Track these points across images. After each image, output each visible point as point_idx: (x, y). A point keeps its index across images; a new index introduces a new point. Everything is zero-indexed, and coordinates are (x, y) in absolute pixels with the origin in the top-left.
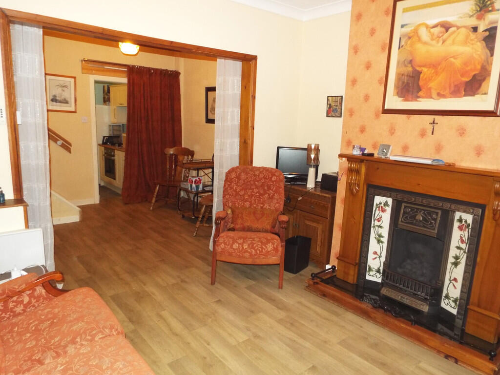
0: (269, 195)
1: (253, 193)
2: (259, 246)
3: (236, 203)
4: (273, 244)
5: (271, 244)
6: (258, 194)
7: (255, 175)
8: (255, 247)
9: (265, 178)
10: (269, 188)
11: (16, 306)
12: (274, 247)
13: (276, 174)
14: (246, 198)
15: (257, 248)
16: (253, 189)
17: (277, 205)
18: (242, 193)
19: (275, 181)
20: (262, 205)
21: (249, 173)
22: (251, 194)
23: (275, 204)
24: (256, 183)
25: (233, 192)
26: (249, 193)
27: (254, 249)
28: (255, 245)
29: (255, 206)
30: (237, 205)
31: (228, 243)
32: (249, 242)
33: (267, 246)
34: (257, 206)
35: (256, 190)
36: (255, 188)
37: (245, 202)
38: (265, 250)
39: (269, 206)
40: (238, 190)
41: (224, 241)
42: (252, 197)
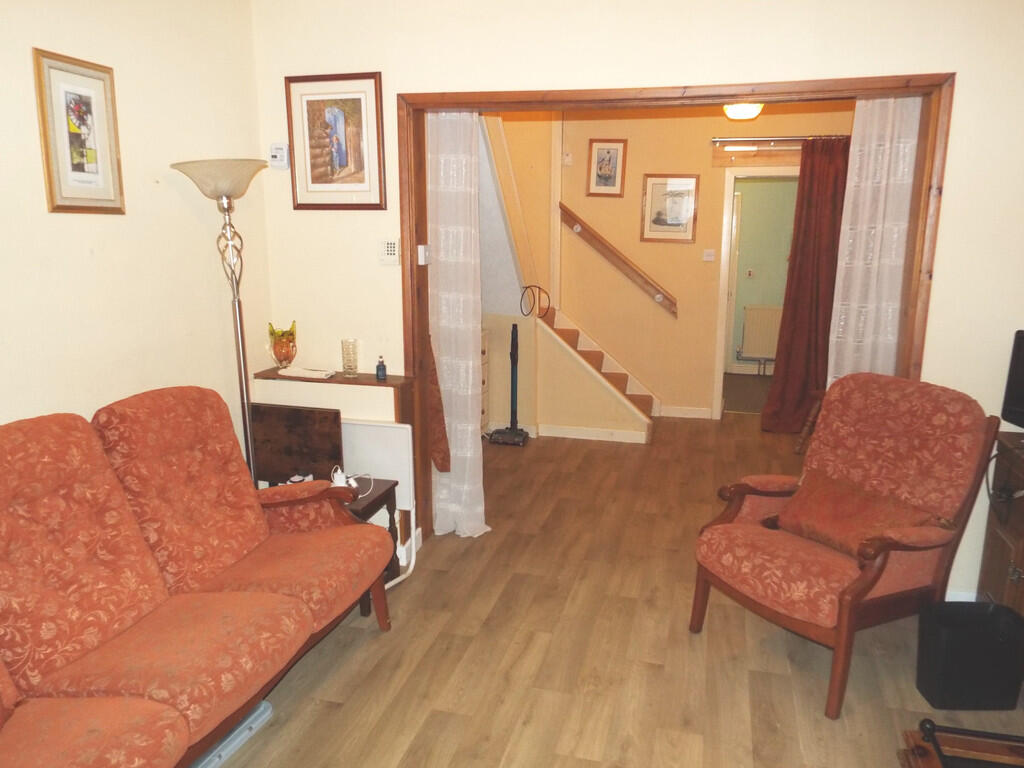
0: (920, 462)
1: (879, 450)
2: (775, 579)
3: (828, 465)
4: (810, 587)
5: (805, 584)
6: (890, 455)
7: (886, 402)
8: (766, 578)
9: (912, 413)
10: (923, 446)
11: (301, 519)
12: (807, 595)
13: (950, 409)
14: (861, 457)
15: (768, 581)
16: (882, 439)
17: (933, 496)
18: (851, 443)
19: (941, 427)
20: (893, 487)
21: (873, 395)
22: (877, 452)
23: (929, 492)
24: (889, 422)
25: (831, 438)
26: (869, 448)
27: (762, 581)
28: (766, 574)
29: (875, 482)
30: (830, 470)
31: (714, 547)
32: (758, 561)
33: (793, 585)
34: (882, 484)
35: (889, 443)
36: (889, 437)
37: (854, 467)
38: (785, 593)
39: (910, 493)
40: (843, 432)
41: (709, 540)
42: (876, 460)
